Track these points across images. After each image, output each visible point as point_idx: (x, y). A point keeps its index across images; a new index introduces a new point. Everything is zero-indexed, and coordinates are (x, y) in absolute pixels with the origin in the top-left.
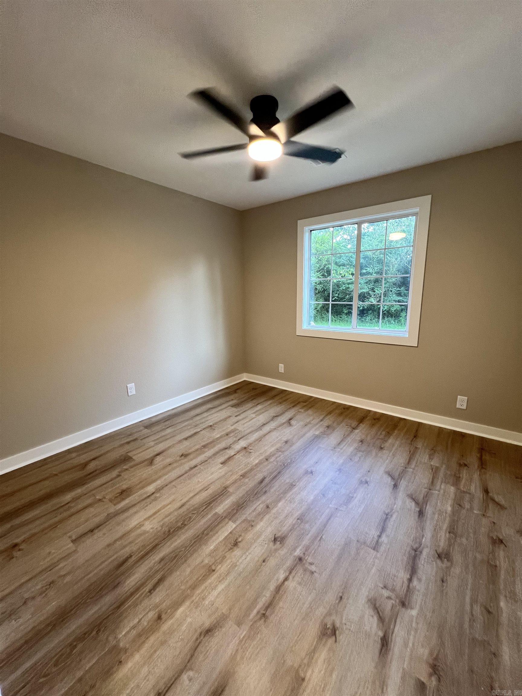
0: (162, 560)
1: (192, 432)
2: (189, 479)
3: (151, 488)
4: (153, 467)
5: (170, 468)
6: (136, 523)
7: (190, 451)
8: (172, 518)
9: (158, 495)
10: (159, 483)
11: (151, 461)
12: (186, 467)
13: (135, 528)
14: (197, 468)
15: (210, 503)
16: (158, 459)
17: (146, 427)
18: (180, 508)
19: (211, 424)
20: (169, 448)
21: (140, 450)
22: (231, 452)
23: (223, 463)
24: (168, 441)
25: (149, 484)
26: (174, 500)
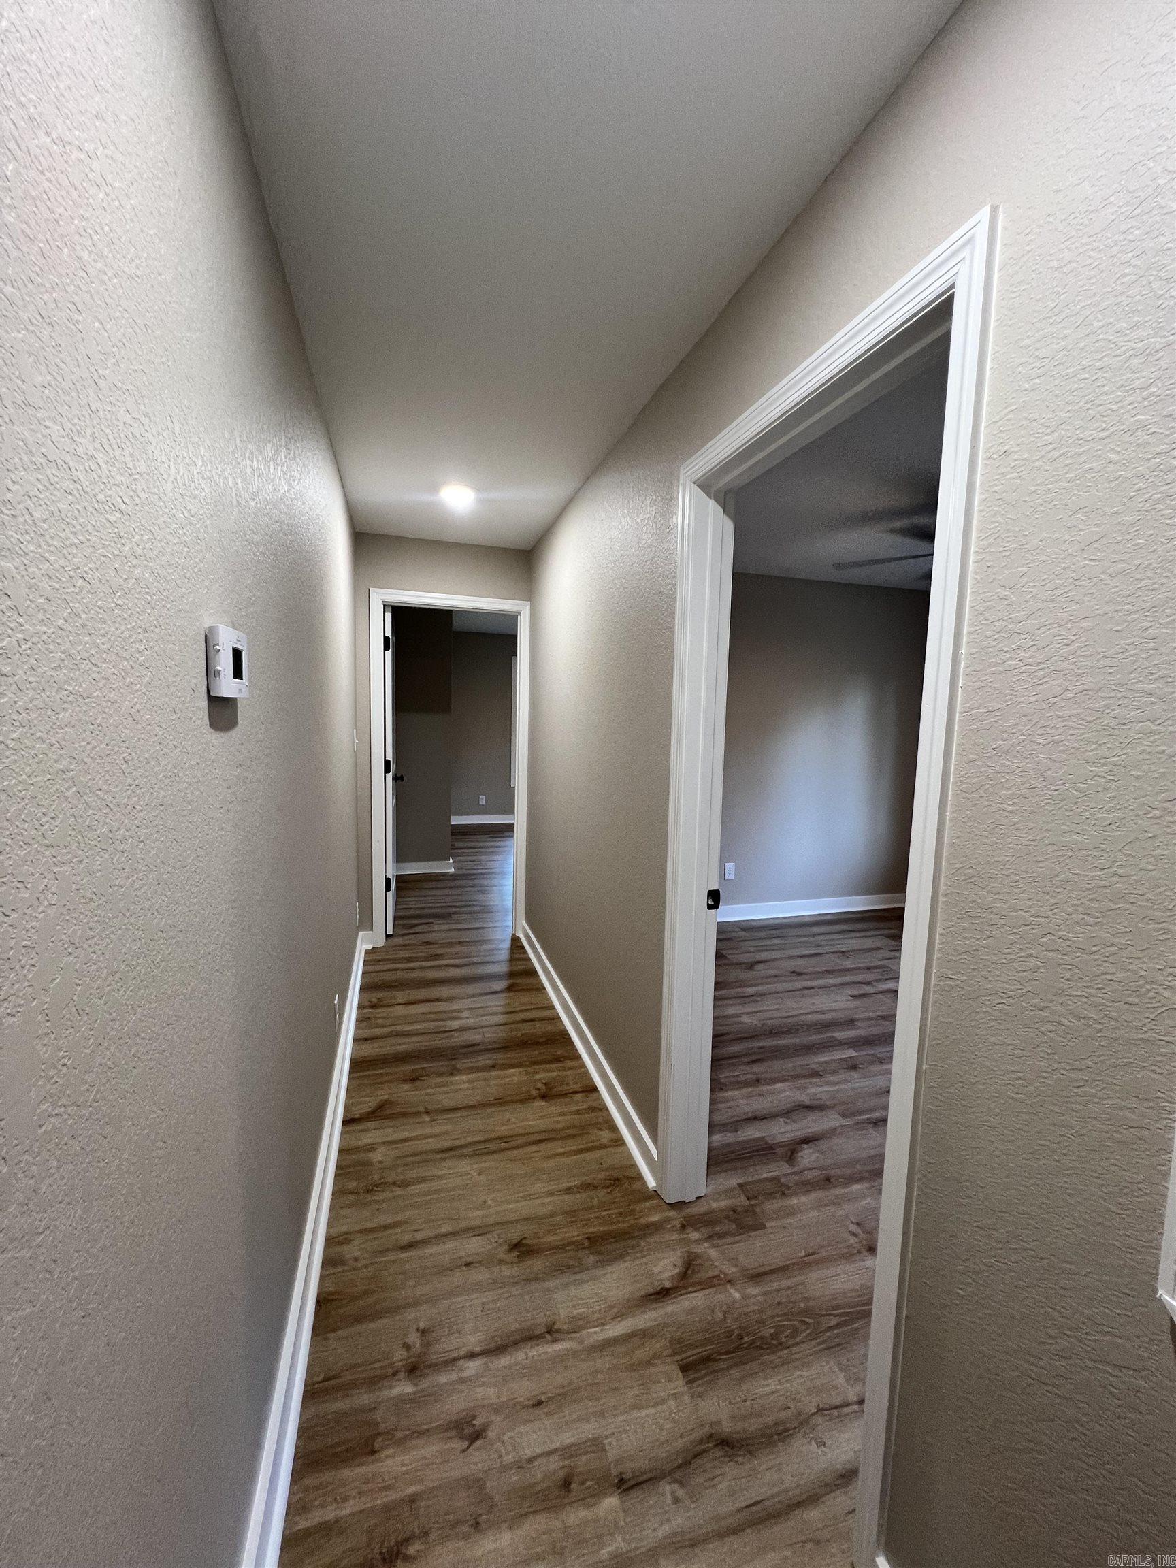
0: (760, 1048)
1: (813, 952)
2: (801, 997)
3: (750, 990)
4: (751, 973)
5: (776, 979)
6: (733, 1012)
7: (806, 971)
8: (776, 1022)
9: (759, 999)
10: (760, 989)
11: (751, 966)
12: (799, 985)
13: (732, 1016)
14: (812, 990)
15: (826, 1026)
16: (760, 966)
17: (744, 930)
18: (786, 1018)
19: (843, 950)
20: (774, 960)
21: (735, 951)
22: (870, 989)
23: (854, 997)
24: (775, 952)
25: (749, 986)
26: (778, 1009)
